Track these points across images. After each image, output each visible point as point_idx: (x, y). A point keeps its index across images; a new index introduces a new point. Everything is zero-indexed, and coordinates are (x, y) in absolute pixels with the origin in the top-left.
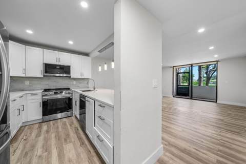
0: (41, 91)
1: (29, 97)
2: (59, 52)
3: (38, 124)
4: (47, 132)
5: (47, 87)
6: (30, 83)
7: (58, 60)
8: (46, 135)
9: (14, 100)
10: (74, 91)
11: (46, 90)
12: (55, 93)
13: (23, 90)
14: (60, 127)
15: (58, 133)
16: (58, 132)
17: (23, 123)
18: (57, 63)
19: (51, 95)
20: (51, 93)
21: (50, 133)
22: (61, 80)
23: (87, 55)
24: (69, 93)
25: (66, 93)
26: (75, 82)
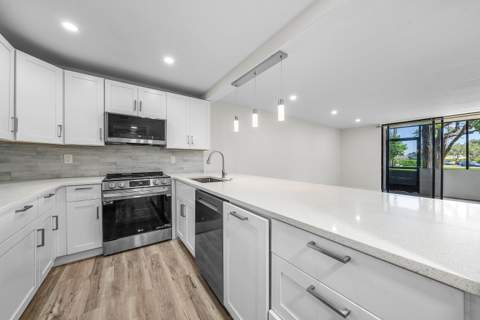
0: (99, 180)
1: (72, 195)
2: (141, 88)
3: (92, 262)
4: (116, 289)
5: (114, 171)
6: (74, 160)
7: (138, 105)
8: (113, 302)
9: (27, 208)
10: (175, 180)
11: (110, 177)
12: (131, 184)
13: (58, 177)
14: (146, 272)
15: (144, 298)
16: (142, 293)
17: (58, 258)
18: (135, 114)
19: (122, 189)
20: (122, 184)
21: (123, 294)
22: (144, 154)
23: (200, 95)
24: (164, 185)
25: (156, 185)
26: (173, 159)
